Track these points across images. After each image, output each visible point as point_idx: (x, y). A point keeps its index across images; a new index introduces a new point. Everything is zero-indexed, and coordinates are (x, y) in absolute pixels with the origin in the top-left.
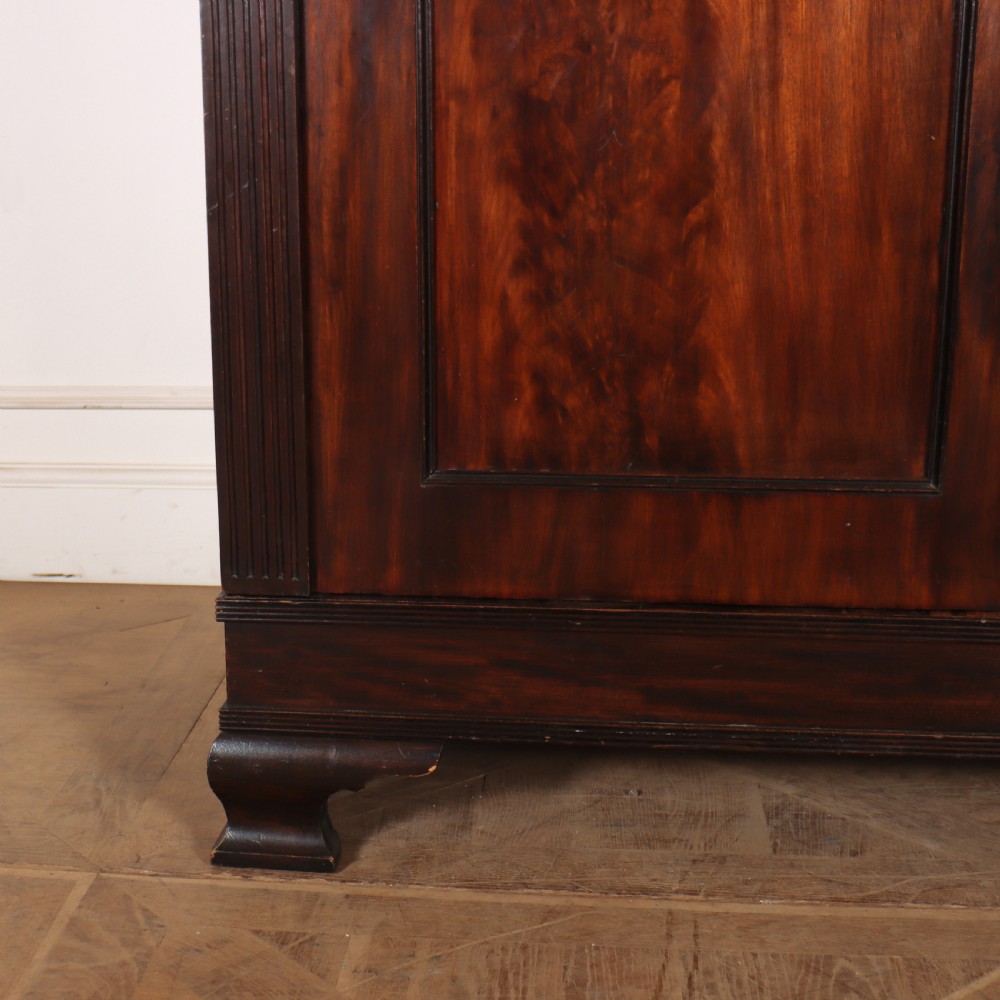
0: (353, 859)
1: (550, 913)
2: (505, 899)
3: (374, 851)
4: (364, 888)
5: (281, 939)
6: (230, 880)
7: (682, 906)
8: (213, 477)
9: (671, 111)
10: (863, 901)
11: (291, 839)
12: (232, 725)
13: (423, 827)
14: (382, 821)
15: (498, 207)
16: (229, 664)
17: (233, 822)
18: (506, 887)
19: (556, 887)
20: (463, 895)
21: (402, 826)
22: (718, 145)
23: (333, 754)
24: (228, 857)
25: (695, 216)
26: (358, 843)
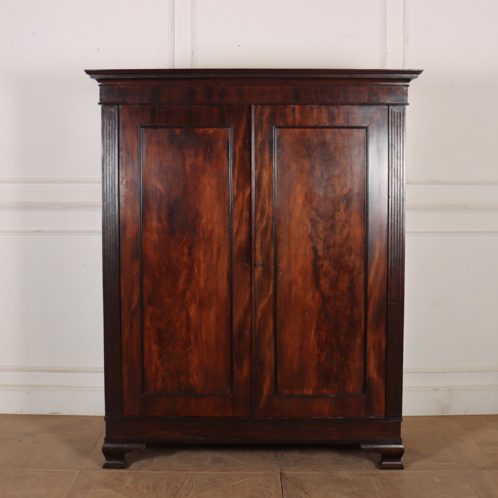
0: (130, 466)
1: (166, 474)
2: (158, 472)
3: (133, 466)
4: (131, 471)
5: (117, 479)
6: (106, 471)
7: (190, 472)
8: (104, 389)
9: (184, 332)
10: (224, 471)
11: (118, 462)
12: (107, 440)
13: (143, 462)
14: (135, 461)
15: (155, 348)
16: (106, 429)
17: (106, 460)
18: (158, 471)
19: (168, 470)
20: (150, 472)
21: (139, 462)
22: (192, 338)
23: (126, 446)
24: (106, 466)
25: (189, 349)
26: (130, 464)
